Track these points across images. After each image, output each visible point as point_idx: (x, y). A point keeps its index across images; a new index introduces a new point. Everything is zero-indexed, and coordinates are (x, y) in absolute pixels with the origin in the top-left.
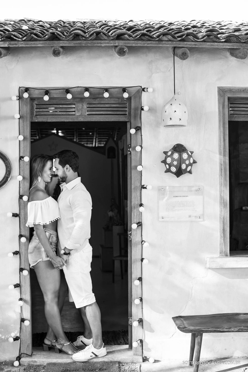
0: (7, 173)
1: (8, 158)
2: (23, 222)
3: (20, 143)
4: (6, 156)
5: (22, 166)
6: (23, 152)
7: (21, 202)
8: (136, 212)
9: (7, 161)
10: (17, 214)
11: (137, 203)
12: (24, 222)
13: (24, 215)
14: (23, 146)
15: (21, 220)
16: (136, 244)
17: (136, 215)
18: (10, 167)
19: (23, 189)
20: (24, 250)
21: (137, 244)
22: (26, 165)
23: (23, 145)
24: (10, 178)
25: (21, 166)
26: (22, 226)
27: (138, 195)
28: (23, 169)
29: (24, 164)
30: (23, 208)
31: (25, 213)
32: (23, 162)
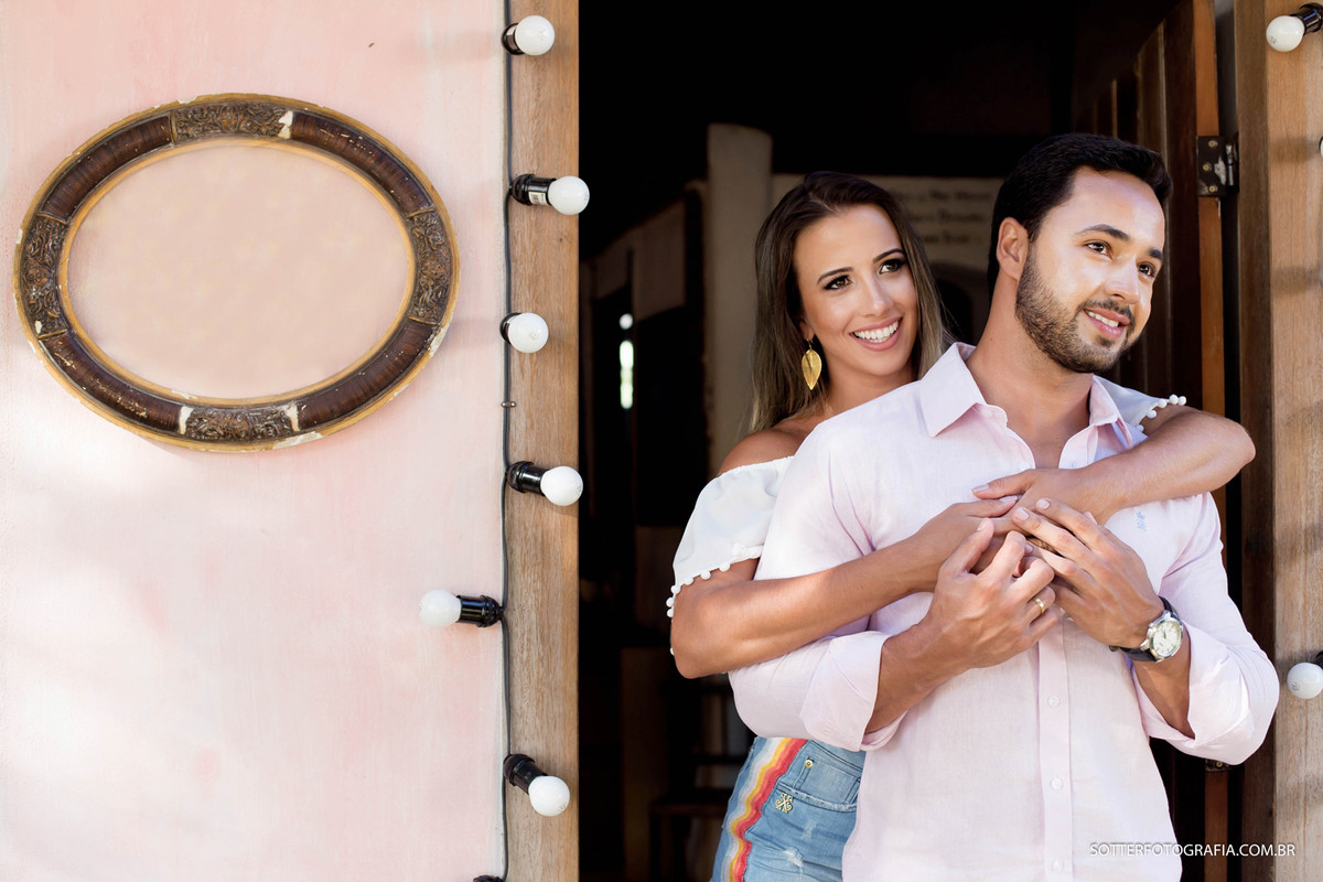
0: (426, 296)
1: (433, 188)
2: (534, 658)
3: (515, 84)
4: (412, 168)
5: (524, 250)
6: (537, 145)
7: (517, 515)
8: (1301, 584)
9: (421, 204)
10: (494, 602)
11: (1307, 519)
12: (541, 660)
13: (540, 614)
14: (533, 106)
15: (516, 645)
16: (1302, 803)
17: (1301, 601)
18: (443, 251)
19: (529, 416)
20: (539, 870)
21: (1305, 799)
22: (555, 242)
23: (533, 94)
24: (443, 331)
25: (517, 251)
26: (526, 694)
27: (1316, 470)
28: (530, 270)
29: (538, 231)
30: (536, 555)
31: (546, 597)
32: (533, 219)
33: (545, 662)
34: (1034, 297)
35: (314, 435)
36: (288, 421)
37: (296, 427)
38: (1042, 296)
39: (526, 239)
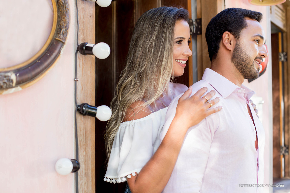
0: (63, 30)
22: (89, 17)
28: (82, 26)
29: (84, 12)
30: (84, 141)
31: (87, 158)
32: (83, 6)
33: (87, 184)
34: (241, 56)
35: (19, 88)
36: (12, 81)
37: (14, 84)
38: (245, 56)
39: (81, 14)
